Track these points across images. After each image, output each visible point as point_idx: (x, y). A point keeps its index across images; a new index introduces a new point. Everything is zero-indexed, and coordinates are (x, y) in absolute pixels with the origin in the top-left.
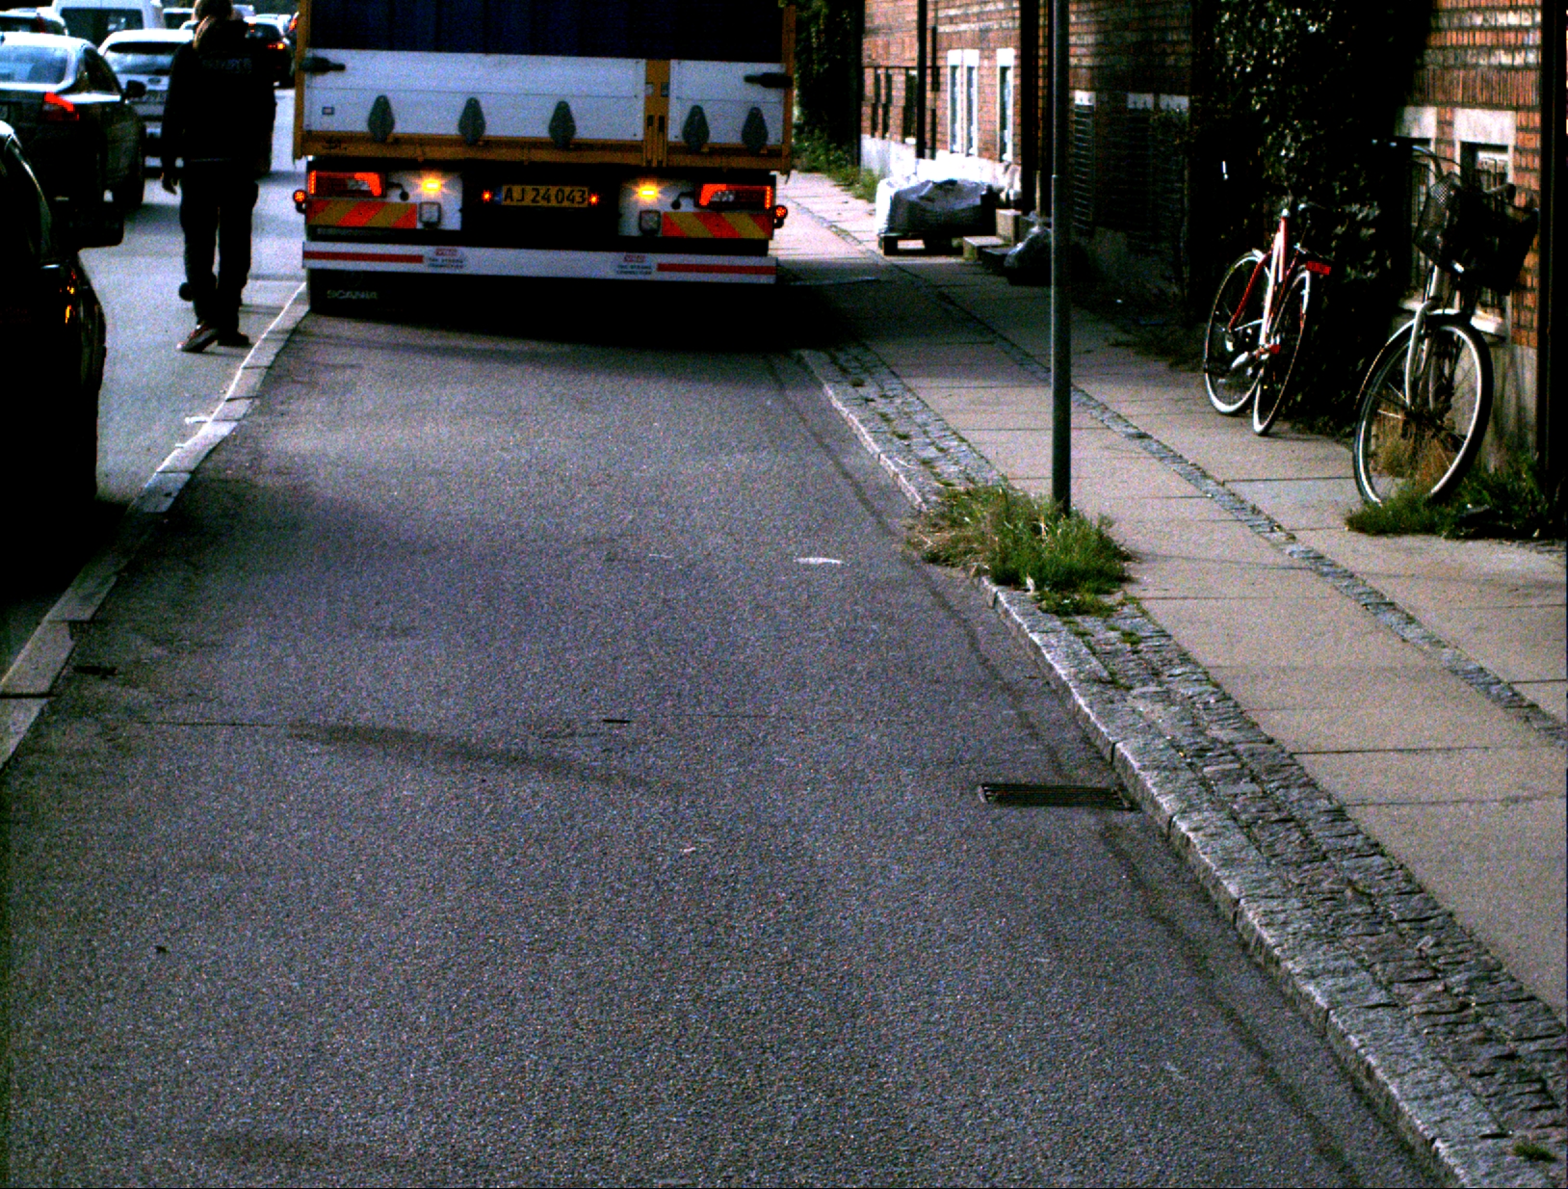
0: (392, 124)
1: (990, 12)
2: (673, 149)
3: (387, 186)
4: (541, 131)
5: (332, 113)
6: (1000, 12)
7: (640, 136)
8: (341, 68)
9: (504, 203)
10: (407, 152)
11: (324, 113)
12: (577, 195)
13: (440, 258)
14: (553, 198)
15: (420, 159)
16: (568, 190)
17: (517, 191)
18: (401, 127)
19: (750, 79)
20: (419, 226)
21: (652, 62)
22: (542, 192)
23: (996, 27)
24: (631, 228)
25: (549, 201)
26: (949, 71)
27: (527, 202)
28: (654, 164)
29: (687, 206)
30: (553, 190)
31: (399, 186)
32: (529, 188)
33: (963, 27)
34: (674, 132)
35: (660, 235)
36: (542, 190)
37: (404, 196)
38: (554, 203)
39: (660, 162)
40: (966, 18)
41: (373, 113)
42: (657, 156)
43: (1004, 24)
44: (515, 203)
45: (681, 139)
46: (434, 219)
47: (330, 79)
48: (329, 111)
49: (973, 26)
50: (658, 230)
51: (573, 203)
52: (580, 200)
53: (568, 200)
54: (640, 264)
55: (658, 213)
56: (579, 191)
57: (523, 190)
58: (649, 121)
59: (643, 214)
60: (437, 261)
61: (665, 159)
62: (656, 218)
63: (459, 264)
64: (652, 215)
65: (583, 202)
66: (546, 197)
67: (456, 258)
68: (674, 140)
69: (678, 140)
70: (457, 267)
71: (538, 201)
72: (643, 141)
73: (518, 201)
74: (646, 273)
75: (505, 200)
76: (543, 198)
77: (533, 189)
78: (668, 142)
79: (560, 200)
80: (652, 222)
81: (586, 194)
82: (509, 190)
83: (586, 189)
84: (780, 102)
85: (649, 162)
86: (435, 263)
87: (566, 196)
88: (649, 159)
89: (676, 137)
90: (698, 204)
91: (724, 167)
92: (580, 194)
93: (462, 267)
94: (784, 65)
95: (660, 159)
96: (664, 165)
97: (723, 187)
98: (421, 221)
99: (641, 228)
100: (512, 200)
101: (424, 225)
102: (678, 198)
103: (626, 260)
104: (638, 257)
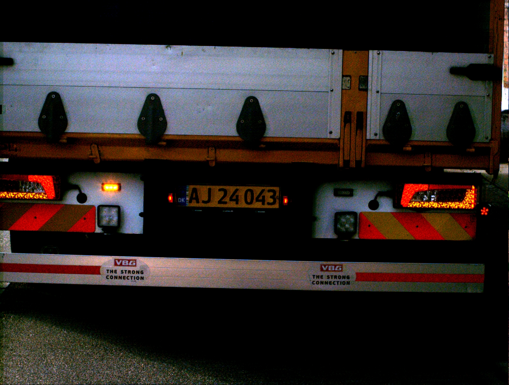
0: (65, 123)
2: (373, 147)
3: (62, 188)
7: (336, 134)
8: (9, 62)
9: (188, 205)
10: (83, 153)
12: (268, 196)
13: (119, 269)
15: (97, 161)
16: (257, 190)
17: (203, 190)
18: (74, 127)
19: (455, 71)
20: (98, 230)
21: (348, 53)
22: (229, 194)
24: (324, 230)
25: (237, 201)
27: (214, 204)
28: (353, 164)
29: (386, 206)
30: (242, 190)
31: (77, 187)
32: (215, 188)
34: (374, 128)
35: (357, 237)
36: (231, 189)
37: (82, 198)
38: (243, 205)
39: (358, 163)
41: (45, 111)
42: (355, 155)
44: (201, 205)
45: (380, 136)
46: (114, 222)
50: (354, 233)
51: (263, 204)
52: (271, 201)
53: (257, 200)
54: (338, 274)
55: (354, 214)
56: (269, 191)
57: (210, 190)
58: (347, 118)
59: (338, 215)
60: (116, 271)
61: (363, 159)
62: (352, 220)
63: (140, 275)
64: (348, 217)
65: (274, 203)
66: (234, 198)
67: (135, 269)
68: (373, 137)
69: (377, 138)
70: (138, 278)
71: (226, 203)
72: (339, 139)
73: (204, 202)
74: (344, 283)
75: (190, 202)
76: (231, 199)
77: (220, 190)
78: (367, 140)
79: (249, 201)
80: (347, 224)
81: (277, 194)
82: (195, 190)
83: (277, 189)
84: (488, 96)
85: (346, 162)
86: (114, 275)
87: (255, 196)
88: (346, 158)
89: (376, 135)
90: (397, 204)
91: (428, 166)
92: (271, 194)
93: (142, 278)
94: (492, 56)
95: (358, 158)
96: (363, 165)
97: (425, 187)
98: (99, 226)
99: (336, 231)
100: (198, 202)
101: (102, 230)
102: (376, 198)
103: (322, 270)
104: (335, 266)
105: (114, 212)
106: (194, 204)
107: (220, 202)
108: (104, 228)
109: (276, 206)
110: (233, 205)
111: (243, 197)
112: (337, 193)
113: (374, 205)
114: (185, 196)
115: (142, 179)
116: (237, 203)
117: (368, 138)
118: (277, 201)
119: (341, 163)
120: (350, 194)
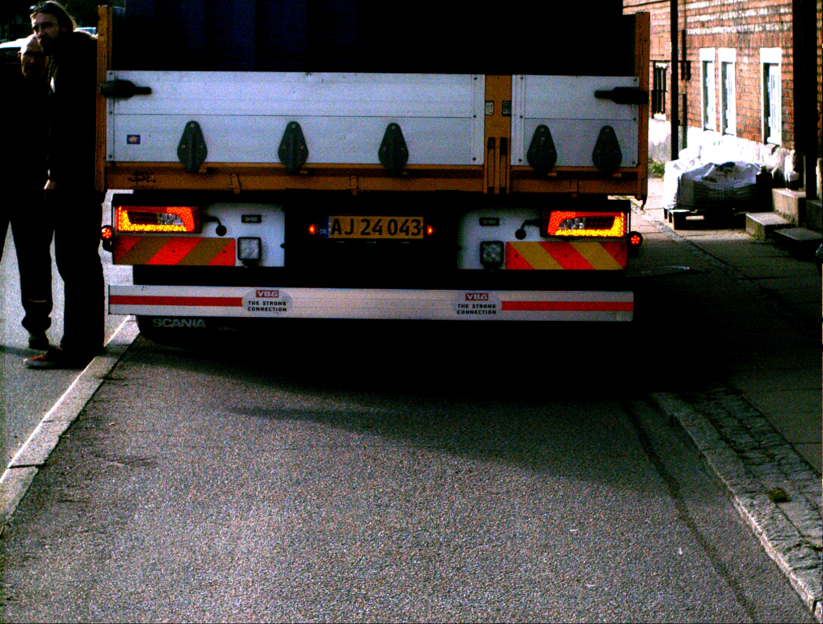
0: (204, 152)
1: (751, 17)
2: (517, 174)
3: (201, 220)
4: (372, 158)
5: (138, 142)
6: (763, 17)
7: (480, 161)
8: (147, 91)
9: (330, 236)
10: (221, 183)
11: (129, 142)
12: (412, 226)
13: (261, 300)
14: (385, 228)
15: (237, 191)
16: (401, 220)
17: (345, 221)
18: (214, 156)
19: (600, 95)
20: (238, 263)
21: (490, 78)
22: (372, 225)
23: (758, 29)
24: (470, 260)
25: (380, 232)
26: (701, 65)
27: (357, 235)
28: (497, 191)
29: (533, 235)
30: (385, 220)
31: (215, 219)
32: (359, 219)
33: (716, 30)
34: (518, 154)
35: (504, 268)
36: (374, 220)
37: (221, 230)
38: (386, 235)
39: (502, 189)
40: (721, 23)
41: (184, 140)
42: (498, 181)
43: (768, 27)
44: (344, 236)
45: (525, 162)
46: (255, 255)
47: (135, 104)
48: (135, 140)
49: (729, 29)
50: (501, 263)
51: (407, 234)
52: (416, 231)
53: (401, 230)
54: (483, 303)
55: (500, 243)
56: (413, 221)
57: (352, 221)
58: (490, 144)
59: (484, 245)
60: (257, 303)
61: (508, 186)
62: (499, 249)
63: (282, 306)
64: (494, 246)
65: (418, 233)
66: (378, 228)
67: (278, 300)
68: (517, 163)
69: (522, 163)
70: (280, 310)
71: (368, 234)
72: (483, 166)
73: (346, 233)
74: (490, 312)
75: (333, 233)
76: (374, 230)
77: (362, 221)
78: (511, 167)
79: (393, 231)
80: (494, 254)
81: (422, 224)
82: (337, 222)
83: (421, 219)
84: (635, 119)
85: (491, 189)
86: (255, 306)
87: (399, 226)
88: (491, 185)
89: (520, 161)
90: (544, 233)
91: (575, 193)
92: (415, 224)
93: (285, 310)
94: (638, 78)
95: (503, 185)
96: (508, 192)
97: (572, 214)
98: (239, 258)
99: (482, 261)
100: (340, 233)
101: (243, 263)
102: (523, 226)
103: (467, 299)
104: (481, 295)
105: (255, 244)
106: (336, 235)
107: (363, 233)
108: (245, 261)
109: (421, 236)
110: (376, 236)
111: (386, 229)
112: (483, 222)
113: (521, 234)
114: (326, 227)
115: (283, 209)
116: (380, 234)
117: (512, 163)
118: (422, 231)
119: (485, 191)
120: (496, 223)
